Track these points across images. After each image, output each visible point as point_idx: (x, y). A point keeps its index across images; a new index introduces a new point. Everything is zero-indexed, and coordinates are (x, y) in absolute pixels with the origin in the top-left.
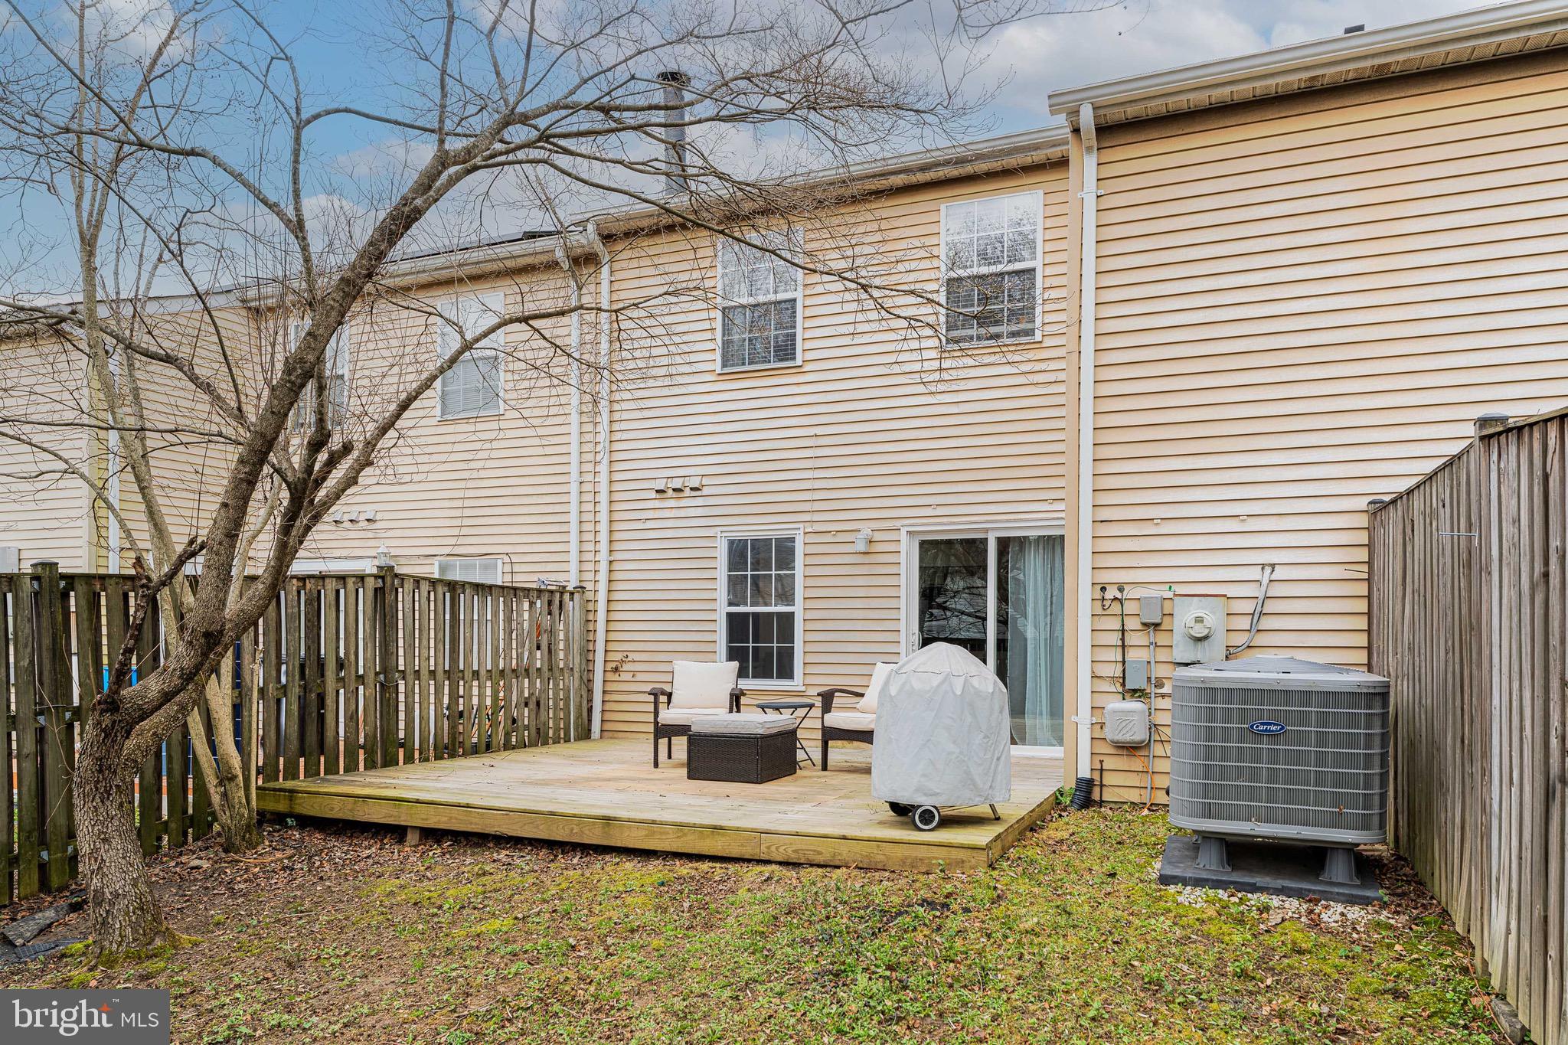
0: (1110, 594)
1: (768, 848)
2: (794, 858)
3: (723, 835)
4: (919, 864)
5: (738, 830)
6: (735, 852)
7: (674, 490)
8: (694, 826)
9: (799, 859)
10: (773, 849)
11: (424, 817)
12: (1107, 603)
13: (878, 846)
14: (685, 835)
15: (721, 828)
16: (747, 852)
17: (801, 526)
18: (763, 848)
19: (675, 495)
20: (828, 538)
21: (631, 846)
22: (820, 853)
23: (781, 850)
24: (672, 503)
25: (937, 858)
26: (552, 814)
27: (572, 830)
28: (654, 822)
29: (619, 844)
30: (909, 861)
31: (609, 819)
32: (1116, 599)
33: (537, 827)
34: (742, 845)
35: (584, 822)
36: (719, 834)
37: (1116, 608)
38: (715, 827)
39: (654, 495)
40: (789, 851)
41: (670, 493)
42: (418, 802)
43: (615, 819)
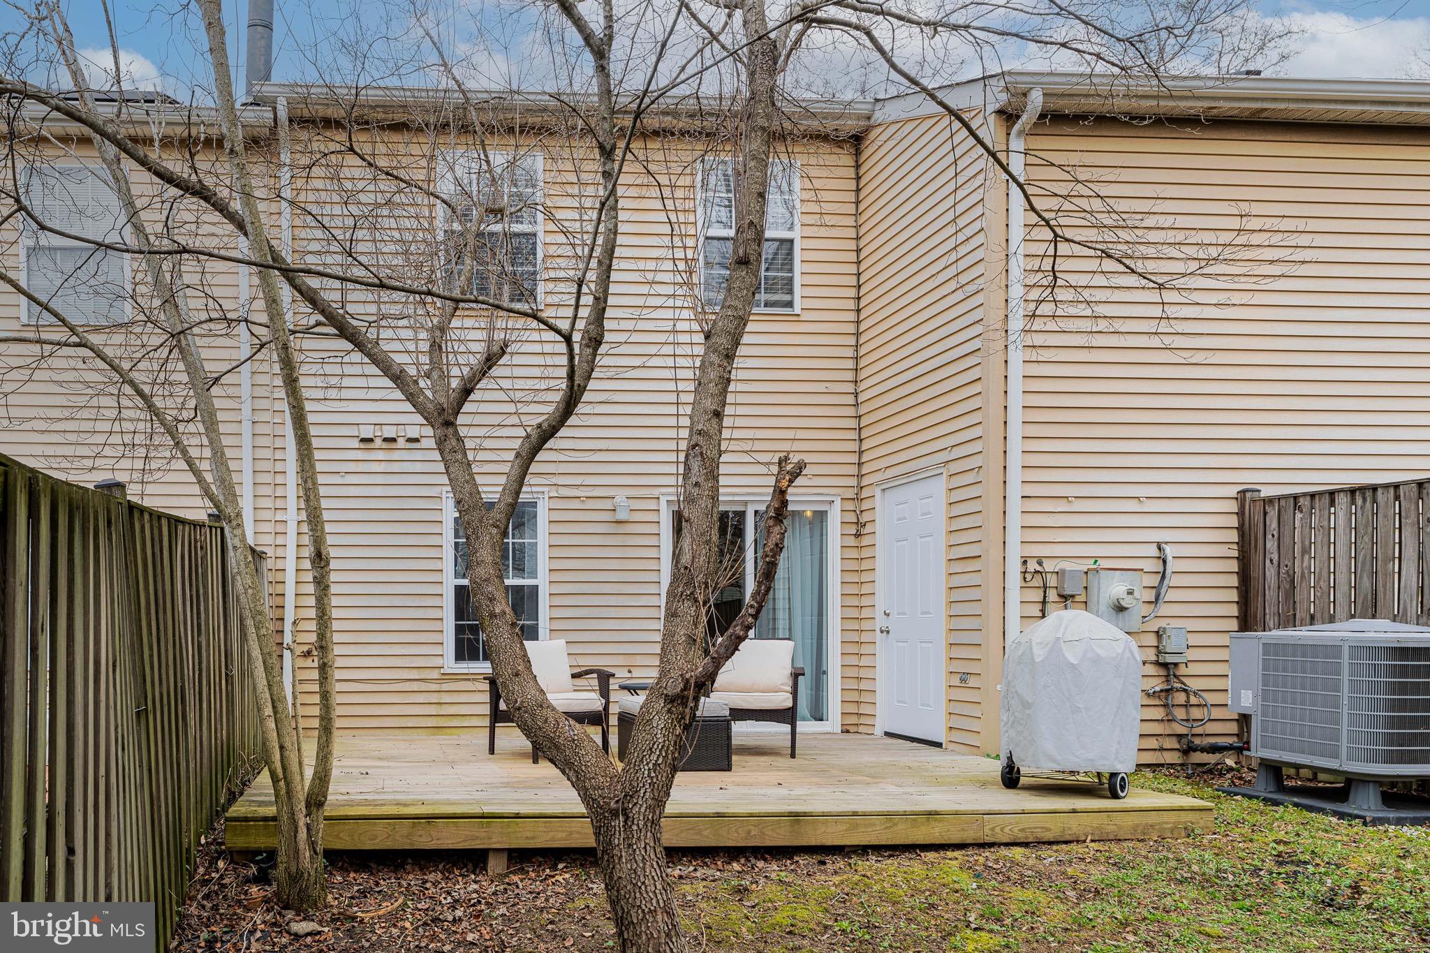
0: (1032, 566)
1: (992, 829)
2: (1021, 837)
3: (940, 821)
4: (1150, 830)
5: (956, 813)
6: (956, 838)
7: (385, 440)
8: (905, 814)
9: (1027, 838)
10: (998, 830)
11: (529, 834)
12: (1029, 577)
13: (1108, 817)
14: (896, 824)
15: (937, 813)
16: (969, 836)
17: (546, 489)
18: (987, 830)
19: (385, 445)
20: (575, 504)
21: (829, 843)
22: (1048, 830)
23: (1007, 830)
24: (381, 455)
25: (1167, 823)
26: (719, 815)
27: (749, 832)
28: (855, 814)
29: (813, 843)
30: (1140, 828)
31: (797, 815)
32: (1037, 572)
33: (699, 833)
34: (963, 830)
35: (765, 822)
36: (935, 820)
37: (1037, 581)
38: (930, 813)
39: (356, 444)
40: (1016, 830)
41: (378, 443)
42: (518, 816)
43: (805, 814)
